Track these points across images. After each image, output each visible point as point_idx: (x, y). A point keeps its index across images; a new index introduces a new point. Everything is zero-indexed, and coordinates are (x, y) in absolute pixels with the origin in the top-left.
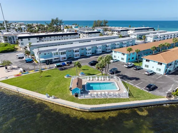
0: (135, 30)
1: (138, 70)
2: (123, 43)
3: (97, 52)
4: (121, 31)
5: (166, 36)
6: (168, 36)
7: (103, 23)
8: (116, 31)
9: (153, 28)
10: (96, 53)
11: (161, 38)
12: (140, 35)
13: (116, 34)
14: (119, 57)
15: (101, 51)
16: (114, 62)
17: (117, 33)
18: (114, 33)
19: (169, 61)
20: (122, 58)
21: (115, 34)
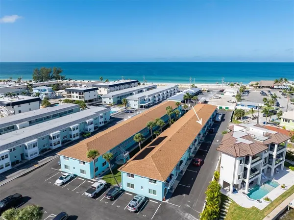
0: (110, 86)
1: (115, 199)
2: (86, 123)
3: (27, 156)
4: (85, 91)
5: (156, 96)
6: (159, 95)
7: (53, 73)
8: (76, 93)
9: (137, 81)
10: (26, 158)
11: (149, 100)
12: (118, 97)
13: (77, 97)
14: (74, 168)
15: (37, 153)
16: (63, 184)
17: (78, 95)
18: (72, 94)
19: (167, 171)
20: (81, 170)
21: (75, 97)
